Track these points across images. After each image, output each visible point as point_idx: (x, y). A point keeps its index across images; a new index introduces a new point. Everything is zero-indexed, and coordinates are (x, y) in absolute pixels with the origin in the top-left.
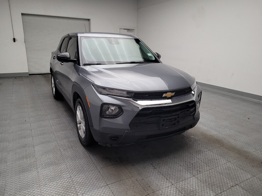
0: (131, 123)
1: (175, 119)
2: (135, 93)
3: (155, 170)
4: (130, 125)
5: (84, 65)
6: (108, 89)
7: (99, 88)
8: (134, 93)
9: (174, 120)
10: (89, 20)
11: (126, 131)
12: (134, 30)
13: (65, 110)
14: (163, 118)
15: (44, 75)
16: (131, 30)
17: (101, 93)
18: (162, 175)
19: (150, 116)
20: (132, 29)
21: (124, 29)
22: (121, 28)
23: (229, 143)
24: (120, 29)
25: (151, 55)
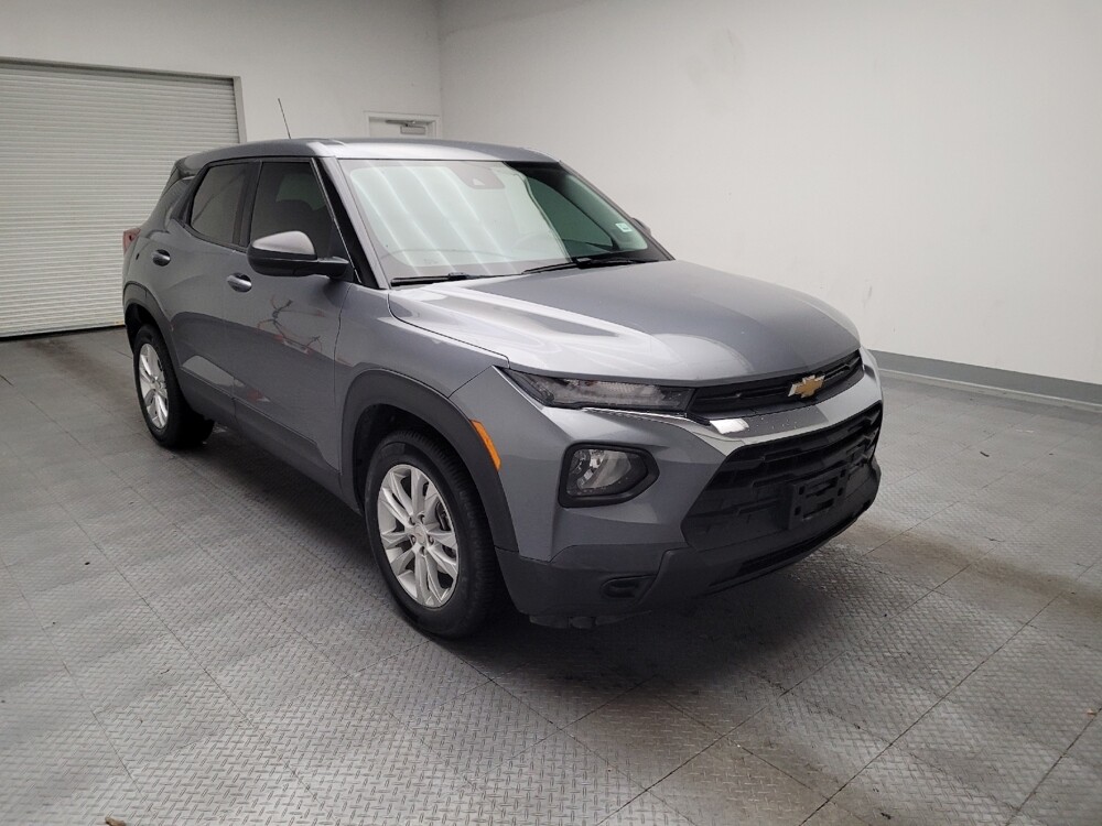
0: (689, 516)
1: (833, 482)
2: (697, 389)
3: (789, 695)
4: (683, 526)
5: (394, 285)
6: (575, 383)
7: (536, 378)
8: (690, 392)
9: (829, 487)
10: (230, 81)
11: (670, 553)
12: (428, 123)
13: (246, 496)
14: (802, 484)
15: (33, 341)
16: (419, 124)
17: (550, 403)
18: (830, 712)
19: (759, 480)
20: (418, 122)
21: (389, 121)
22: (373, 115)
23: (980, 552)
24: (372, 120)
25: (630, 230)
